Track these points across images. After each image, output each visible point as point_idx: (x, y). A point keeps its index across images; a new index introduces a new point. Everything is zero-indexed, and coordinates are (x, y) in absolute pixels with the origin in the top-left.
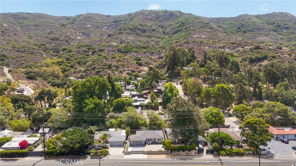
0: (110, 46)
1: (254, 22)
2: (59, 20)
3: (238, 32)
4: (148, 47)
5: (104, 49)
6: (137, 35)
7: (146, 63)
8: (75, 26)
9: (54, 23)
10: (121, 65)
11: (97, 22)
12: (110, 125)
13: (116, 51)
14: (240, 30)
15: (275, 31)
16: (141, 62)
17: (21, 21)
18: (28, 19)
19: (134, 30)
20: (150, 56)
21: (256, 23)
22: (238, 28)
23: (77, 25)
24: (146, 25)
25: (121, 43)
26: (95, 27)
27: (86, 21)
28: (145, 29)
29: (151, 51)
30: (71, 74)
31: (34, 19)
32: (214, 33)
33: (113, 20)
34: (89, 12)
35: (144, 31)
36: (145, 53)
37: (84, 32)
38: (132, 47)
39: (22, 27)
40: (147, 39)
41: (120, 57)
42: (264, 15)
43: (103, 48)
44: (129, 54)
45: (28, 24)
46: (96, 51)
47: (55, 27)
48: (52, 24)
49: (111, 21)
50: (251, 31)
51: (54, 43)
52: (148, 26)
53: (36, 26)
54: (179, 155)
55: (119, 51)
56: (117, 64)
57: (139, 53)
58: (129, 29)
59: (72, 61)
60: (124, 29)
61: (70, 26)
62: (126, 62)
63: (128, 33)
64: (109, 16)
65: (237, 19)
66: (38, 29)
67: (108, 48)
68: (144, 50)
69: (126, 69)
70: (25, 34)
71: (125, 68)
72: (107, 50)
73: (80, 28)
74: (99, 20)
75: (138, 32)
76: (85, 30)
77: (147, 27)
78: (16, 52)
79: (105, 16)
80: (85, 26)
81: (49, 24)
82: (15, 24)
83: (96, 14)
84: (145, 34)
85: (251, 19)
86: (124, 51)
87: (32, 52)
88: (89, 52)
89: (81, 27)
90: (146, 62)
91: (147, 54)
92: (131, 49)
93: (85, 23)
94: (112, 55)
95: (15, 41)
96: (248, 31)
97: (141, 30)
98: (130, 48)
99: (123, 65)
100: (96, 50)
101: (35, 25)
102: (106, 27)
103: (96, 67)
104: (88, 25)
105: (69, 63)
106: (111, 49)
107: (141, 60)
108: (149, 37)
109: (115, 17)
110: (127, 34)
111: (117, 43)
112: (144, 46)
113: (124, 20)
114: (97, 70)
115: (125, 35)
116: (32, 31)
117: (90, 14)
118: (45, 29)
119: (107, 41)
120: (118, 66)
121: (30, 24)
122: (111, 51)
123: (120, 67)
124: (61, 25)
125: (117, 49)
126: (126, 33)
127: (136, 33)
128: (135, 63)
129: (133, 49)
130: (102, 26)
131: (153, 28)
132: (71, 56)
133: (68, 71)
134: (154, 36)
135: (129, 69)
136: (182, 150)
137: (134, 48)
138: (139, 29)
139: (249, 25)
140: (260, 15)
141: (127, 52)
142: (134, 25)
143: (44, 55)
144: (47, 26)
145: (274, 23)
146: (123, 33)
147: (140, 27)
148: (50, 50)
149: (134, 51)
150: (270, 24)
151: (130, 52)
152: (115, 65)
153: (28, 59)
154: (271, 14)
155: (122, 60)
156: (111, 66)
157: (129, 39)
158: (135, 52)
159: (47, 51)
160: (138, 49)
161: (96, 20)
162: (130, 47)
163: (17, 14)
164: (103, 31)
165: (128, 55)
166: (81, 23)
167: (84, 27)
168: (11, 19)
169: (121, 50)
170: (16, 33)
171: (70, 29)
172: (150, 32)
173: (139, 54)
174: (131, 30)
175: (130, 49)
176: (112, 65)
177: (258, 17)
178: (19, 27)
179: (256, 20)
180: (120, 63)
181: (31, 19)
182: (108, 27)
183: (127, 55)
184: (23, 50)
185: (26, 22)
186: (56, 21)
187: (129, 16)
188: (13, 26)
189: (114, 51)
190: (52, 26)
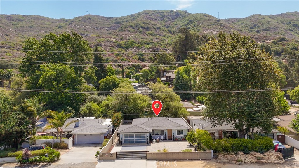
0: (108, 41)
1: (269, 21)
2: (56, 22)
3: (251, 31)
4: (152, 43)
5: (101, 44)
6: (140, 33)
7: (150, 59)
8: (73, 27)
9: (51, 25)
10: (120, 60)
11: (96, 24)
12: (87, 111)
13: (115, 46)
14: (253, 30)
15: (292, 31)
16: (144, 57)
17: (15, 23)
18: (23, 21)
19: (136, 28)
21: (271, 22)
22: (251, 28)
23: (75, 25)
24: (150, 23)
25: (121, 39)
26: (94, 28)
27: (84, 22)
28: (149, 27)
29: (156, 47)
31: (30, 21)
32: (226, 30)
33: (114, 22)
34: (88, 14)
35: (148, 29)
36: (148, 48)
37: (82, 32)
38: (134, 43)
39: (15, 29)
40: (151, 37)
41: (119, 52)
42: (277, 15)
43: (100, 43)
44: (130, 49)
45: (22, 26)
46: (92, 46)
47: (51, 29)
48: (49, 26)
49: (113, 22)
50: (266, 30)
52: (152, 25)
53: (31, 27)
54: (238, 163)
55: (119, 46)
56: (115, 59)
57: (142, 49)
58: (131, 26)
60: (125, 27)
61: (67, 26)
62: (126, 56)
63: (130, 31)
64: (110, 18)
65: (249, 19)
66: (33, 30)
67: (106, 43)
68: (148, 46)
69: (126, 64)
70: (18, 35)
71: (125, 63)
72: (105, 45)
73: (78, 29)
74: (99, 21)
75: (141, 30)
76: (83, 31)
77: (151, 25)
79: (105, 18)
80: (83, 26)
81: (45, 26)
82: (7, 26)
83: (96, 15)
84: (148, 32)
85: (264, 19)
86: (124, 46)
89: (79, 28)
90: (150, 57)
91: (151, 50)
92: (133, 44)
93: (83, 24)
94: (110, 50)
95: (5, 41)
96: (262, 31)
97: (145, 28)
98: (132, 43)
99: (123, 59)
101: (29, 27)
102: (107, 29)
104: (87, 26)
106: (109, 44)
107: (144, 56)
108: (154, 35)
109: (116, 19)
111: (116, 40)
112: (148, 42)
113: (126, 22)
115: (126, 33)
116: (26, 32)
117: (89, 15)
118: (40, 31)
119: (105, 37)
120: (116, 60)
121: (25, 25)
122: (109, 46)
123: (119, 62)
124: (58, 27)
125: (116, 44)
126: (127, 30)
127: (139, 31)
128: (137, 58)
129: (135, 44)
130: (102, 28)
131: (157, 26)
134: (159, 34)
135: (130, 64)
136: (242, 150)
137: (136, 43)
138: (142, 27)
139: (263, 24)
140: (274, 15)
141: (127, 48)
142: (136, 22)
144: (42, 28)
145: (290, 23)
146: (124, 31)
147: (143, 25)
149: (136, 47)
150: (285, 24)
151: (131, 48)
152: (113, 60)
154: (286, 14)
155: (122, 54)
156: (108, 61)
157: (131, 36)
158: (138, 47)
160: (140, 44)
161: (96, 22)
162: (131, 42)
163: (11, 16)
164: (102, 32)
165: (128, 51)
166: (80, 24)
167: (82, 28)
168: (5, 21)
169: (121, 45)
170: (8, 34)
171: (66, 29)
172: (154, 30)
174: (133, 28)
175: (131, 44)
176: (110, 59)
177: (271, 17)
178: (11, 28)
179: (270, 19)
180: (119, 57)
181: (26, 20)
182: (108, 29)
183: (127, 50)
184: (8, 46)
185: (20, 24)
186: (53, 24)
187: (131, 17)
188: (6, 27)
189: (113, 47)
190: (48, 28)
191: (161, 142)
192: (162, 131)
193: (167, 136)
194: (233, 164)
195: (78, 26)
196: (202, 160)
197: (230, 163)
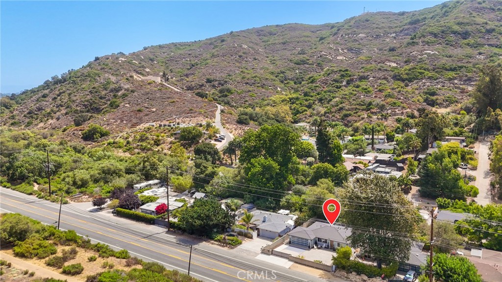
0: (380, 69)
2: (318, 31)
4: (461, 67)
5: (368, 76)
6: (447, 44)
7: (447, 101)
8: (339, 39)
9: (310, 37)
10: (390, 104)
11: (377, 28)
12: (286, 204)
13: (389, 78)
16: (434, 98)
17: (265, 39)
18: (275, 34)
19: (441, 36)
20: (461, 86)
23: (342, 35)
24: (473, 23)
25: (406, 62)
26: (373, 37)
27: (358, 27)
28: (469, 30)
29: (466, 76)
30: (305, 117)
31: (283, 34)
33: (409, 20)
34: (366, 11)
35: (465, 35)
36: (450, 79)
37: (352, 46)
38: (425, 70)
39: (265, 48)
40: (469, 51)
41: (393, 89)
43: (366, 74)
44: (414, 82)
45: (274, 42)
46: (355, 80)
47: (309, 44)
48: (306, 39)
49: (406, 22)
51: (299, 68)
52: (478, 24)
53: (284, 43)
54: (345, 279)
55: (397, 78)
56: (382, 103)
57: (438, 81)
58: (431, 33)
59: (312, 96)
60: (421, 35)
61: (332, 38)
62: (402, 98)
63: (428, 43)
64: (403, 14)
66: (286, 48)
67: (376, 73)
68: (451, 74)
69: (398, 112)
70: (268, 57)
71: (397, 110)
72: (373, 77)
73: (346, 41)
74: (383, 23)
75: (452, 37)
76: (353, 44)
77: (474, 26)
78: (245, 85)
79: (395, 14)
80: (355, 36)
81: (302, 39)
82: (257, 44)
83: (379, 13)
84: (466, 41)
86: (405, 77)
87: (264, 84)
88: (342, 82)
89: (348, 39)
90: (448, 97)
91: (456, 81)
92: (421, 73)
93: (355, 31)
94: (379, 86)
95: (253, 69)
97: (459, 34)
98: (420, 71)
99: (395, 103)
100: (355, 77)
101: (282, 43)
102: (394, 35)
103: (344, 107)
104: (361, 35)
105: (306, 100)
106: (381, 74)
107: (437, 95)
108: (476, 46)
109: (413, 14)
110: (424, 44)
111: (397, 64)
112: (453, 67)
113: (431, 18)
114: (344, 112)
115: (420, 47)
116: (278, 52)
117: (367, 14)
118: (295, 48)
119: (379, 61)
120: (383, 106)
121: (277, 42)
122: (380, 79)
123: (388, 108)
124: (319, 39)
125: (392, 73)
126: (423, 42)
127: (446, 41)
128: (422, 100)
129: (426, 72)
130: (386, 34)
131: (488, 27)
132: (312, 90)
133: (302, 112)
134: (489, 43)
135: (405, 111)
137: (428, 70)
138: (455, 33)
141: (410, 80)
142: (444, 24)
143: (278, 88)
144: (298, 42)
146: (417, 44)
147: (456, 28)
148: (291, 80)
149: (426, 77)
151: (418, 79)
152: (378, 104)
153: (255, 95)
155: (396, 94)
156: (371, 106)
157: (426, 54)
158: (430, 78)
159: (286, 82)
160: (436, 72)
161: (377, 24)
162: (420, 69)
163: (262, 29)
164: (385, 42)
165: (412, 84)
166: (349, 32)
167: (354, 38)
168: (255, 38)
169: (399, 76)
170: (257, 57)
171: (329, 43)
172: (480, 35)
173: (437, 83)
174: (435, 35)
175: (419, 73)
176: (374, 103)
178: (262, 48)
180: (389, 100)
181: (279, 33)
182: (396, 35)
183: (410, 84)
184: (253, 81)
185: (272, 40)
186: (313, 33)
187: (443, 8)
188: (255, 47)
189: (385, 78)
190: (306, 42)
191: (322, 249)
192: (326, 240)
193: (330, 245)
194: (342, 279)
195: (347, 36)
196: (324, 270)
197: (340, 277)
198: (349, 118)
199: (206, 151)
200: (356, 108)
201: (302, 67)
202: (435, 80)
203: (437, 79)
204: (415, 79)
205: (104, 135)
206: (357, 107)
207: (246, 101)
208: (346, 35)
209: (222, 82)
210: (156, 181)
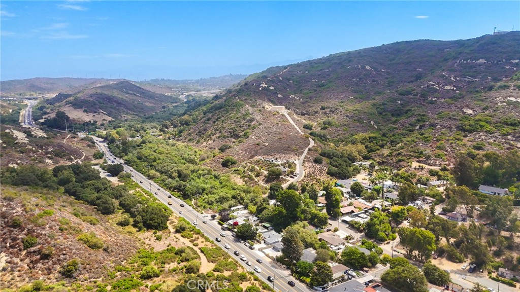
5: (437, 124)
13: (454, 127)
18: (402, 52)
20: (512, 142)
23: (460, 61)
25: (483, 109)
27: (480, 51)
30: (375, 156)
45: (398, 62)
51: (401, 99)
57: (493, 135)
59: (387, 137)
66: (407, 68)
68: (509, 129)
72: (441, 126)
73: (463, 67)
74: (510, 46)
76: (469, 70)
78: (345, 117)
80: (474, 61)
81: (427, 59)
82: (381, 64)
88: (416, 126)
89: (465, 64)
91: (509, 137)
92: (482, 126)
93: (476, 56)
100: (428, 123)
101: (405, 63)
103: (402, 152)
104: (480, 61)
105: (382, 140)
111: (474, 110)
114: (400, 158)
115: (508, 91)
118: (416, 69)
122: (445, 127)
126: (515, 86)
129: (487, 125)
132: (391, 130)
133: (375, 151)
141: (470, 132)
143: (372, 122)
146: (509, 87)
148: (390, 112)
149: (484, 130)
151: (477, 131)
153: (348, 129)
157: (507, 101)
159: (384, 114)
160: (495, 126)
163: (392, 46)
167: (471, 64)
169: (462, 127)
170: (376, 79)
171: (443, 70)
173: (491, 137)
175: (480, 125)
178: (385, 67)
180: (437, 151)
181: (406, 52)
183: (469, 135)
185: (398, 58)
188: (378, 67)
189: (450, 128)
190: (429, 63)
196: (272, 259)
198: (402, 163)
199: (274, 189)
200: (410, 155)
201: (405, 98)
202: (491, 134)
203: (493, 133)
204: (474, 130)
205: (233, 163)
206: (412, 154)
207: (339, 135)
208: (464, 61)
209: (333, 109)
210: (242, 206)
